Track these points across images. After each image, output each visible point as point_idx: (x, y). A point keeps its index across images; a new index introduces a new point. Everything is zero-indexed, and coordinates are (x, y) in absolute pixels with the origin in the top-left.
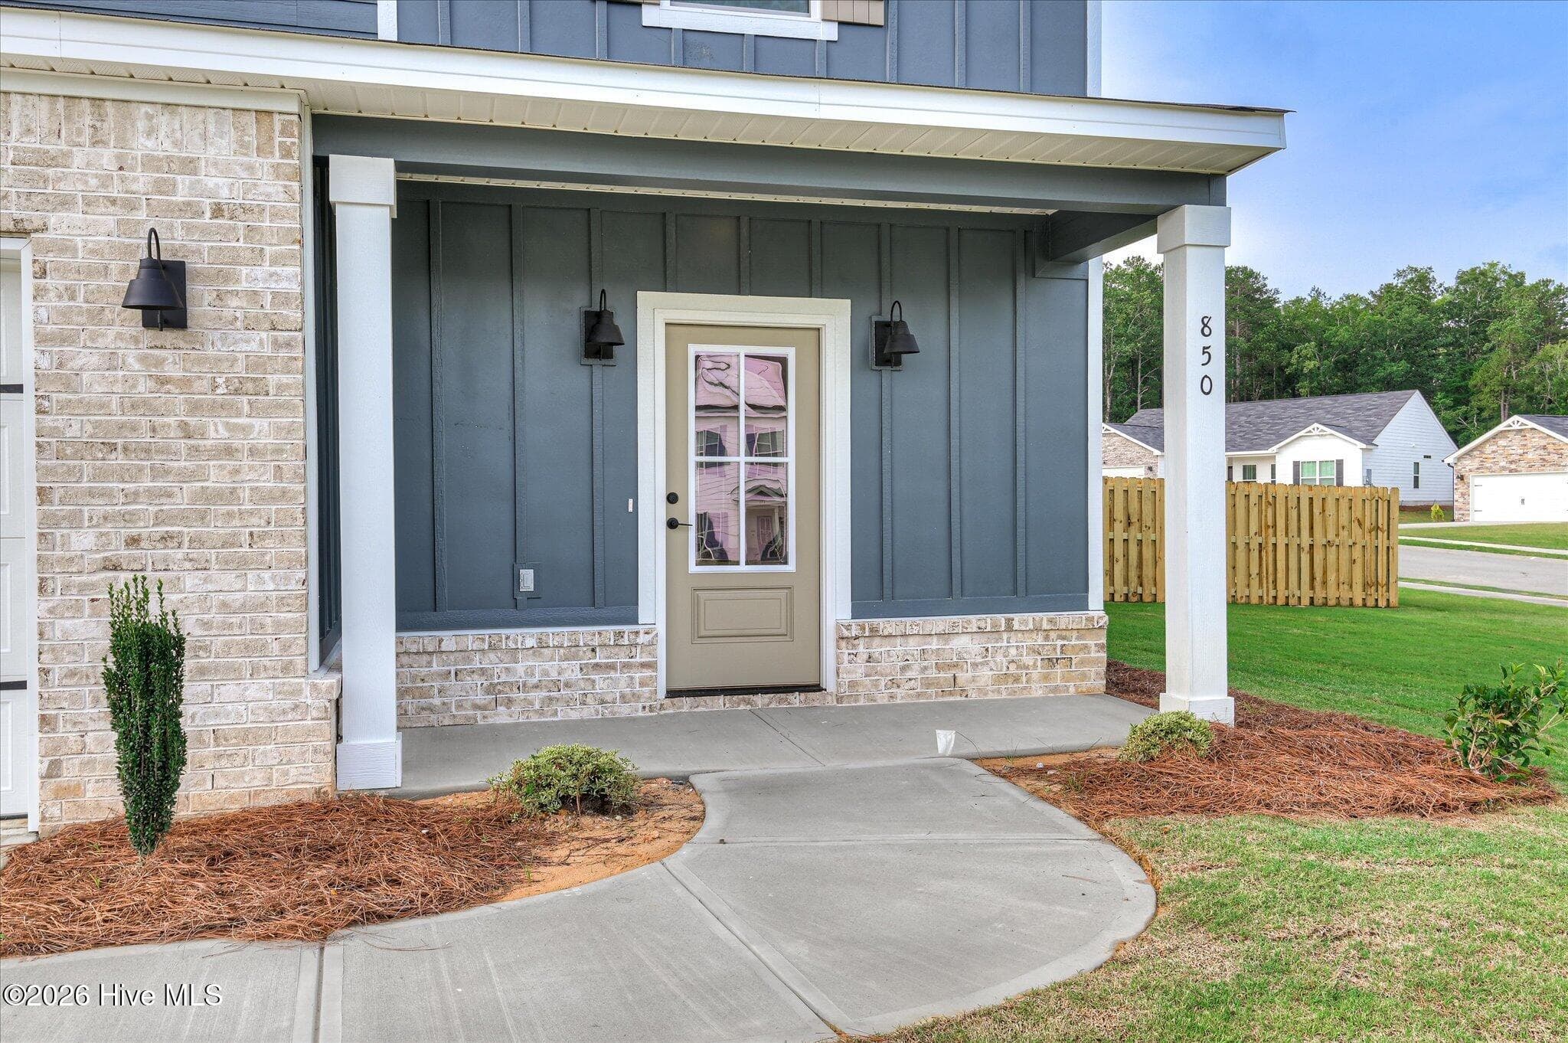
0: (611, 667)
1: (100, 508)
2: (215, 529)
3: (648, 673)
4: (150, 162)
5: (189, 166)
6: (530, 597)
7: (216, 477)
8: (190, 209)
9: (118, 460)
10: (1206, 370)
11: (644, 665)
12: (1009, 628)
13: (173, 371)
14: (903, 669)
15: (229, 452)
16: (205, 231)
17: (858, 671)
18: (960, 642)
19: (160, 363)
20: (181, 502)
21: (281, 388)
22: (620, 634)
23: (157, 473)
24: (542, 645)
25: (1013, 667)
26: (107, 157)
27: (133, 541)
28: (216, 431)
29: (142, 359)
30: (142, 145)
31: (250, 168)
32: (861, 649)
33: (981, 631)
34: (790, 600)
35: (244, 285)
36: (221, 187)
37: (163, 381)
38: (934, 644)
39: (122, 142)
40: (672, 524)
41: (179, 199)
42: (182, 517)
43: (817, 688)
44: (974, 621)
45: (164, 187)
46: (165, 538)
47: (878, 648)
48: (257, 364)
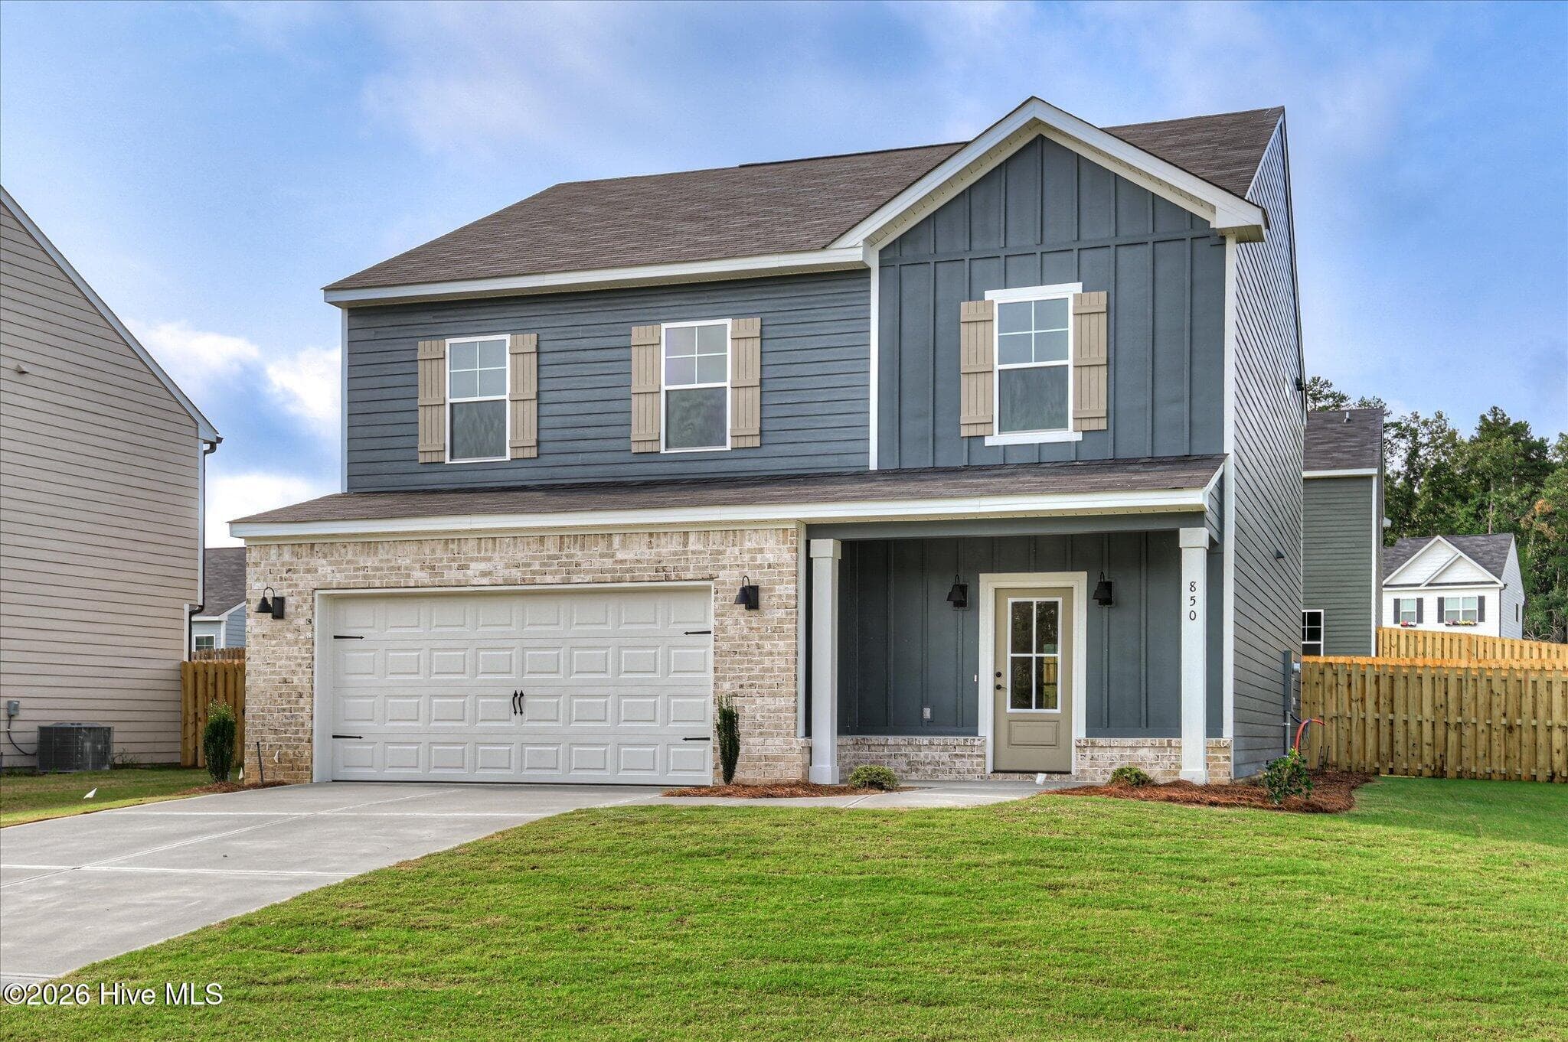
0: (963, 756)
1: (731, 674)
2: (767, 682)
3: (980, 760)
4: (749, 551)
5: (761, 551)
6: (928, 721)
7: (767, 664)
8: (761, 566)
9: (738, 657)
10: (1192, 608)
11: (978, 756)
12: (1170, 745)
13: (754, 625)
14: (1111, 764)
15: (771, 654)
16: (765, 574)
17: (1086, 764)
18: (1142, 752)
19: (751, 622)
20: (755, 673)
21: (788, 630)
22: (966, 740)
23: (750, 661)
24: (931, 744)
25: (1173, 767)
26: (736, 550)
27: (741, 686)
28: (767, 646)
29: (746, 621)
30: (748, 545)
31: (780, 549)
32: (1088, 753)
33: (1153, 746)
34: (1057, 728)
35: (777, 593)
36: (770, 557)
37: (751, 629)
38: (1128, 752)
39: (741, 544)
40: (998, 687)
41: (758, 563)
42: (756, 677)
43: (1069, 773)
44: (1149, 741)
45: (753, 559)
46: (751, 685)
47: (1097, 753)
48: (781, 621)
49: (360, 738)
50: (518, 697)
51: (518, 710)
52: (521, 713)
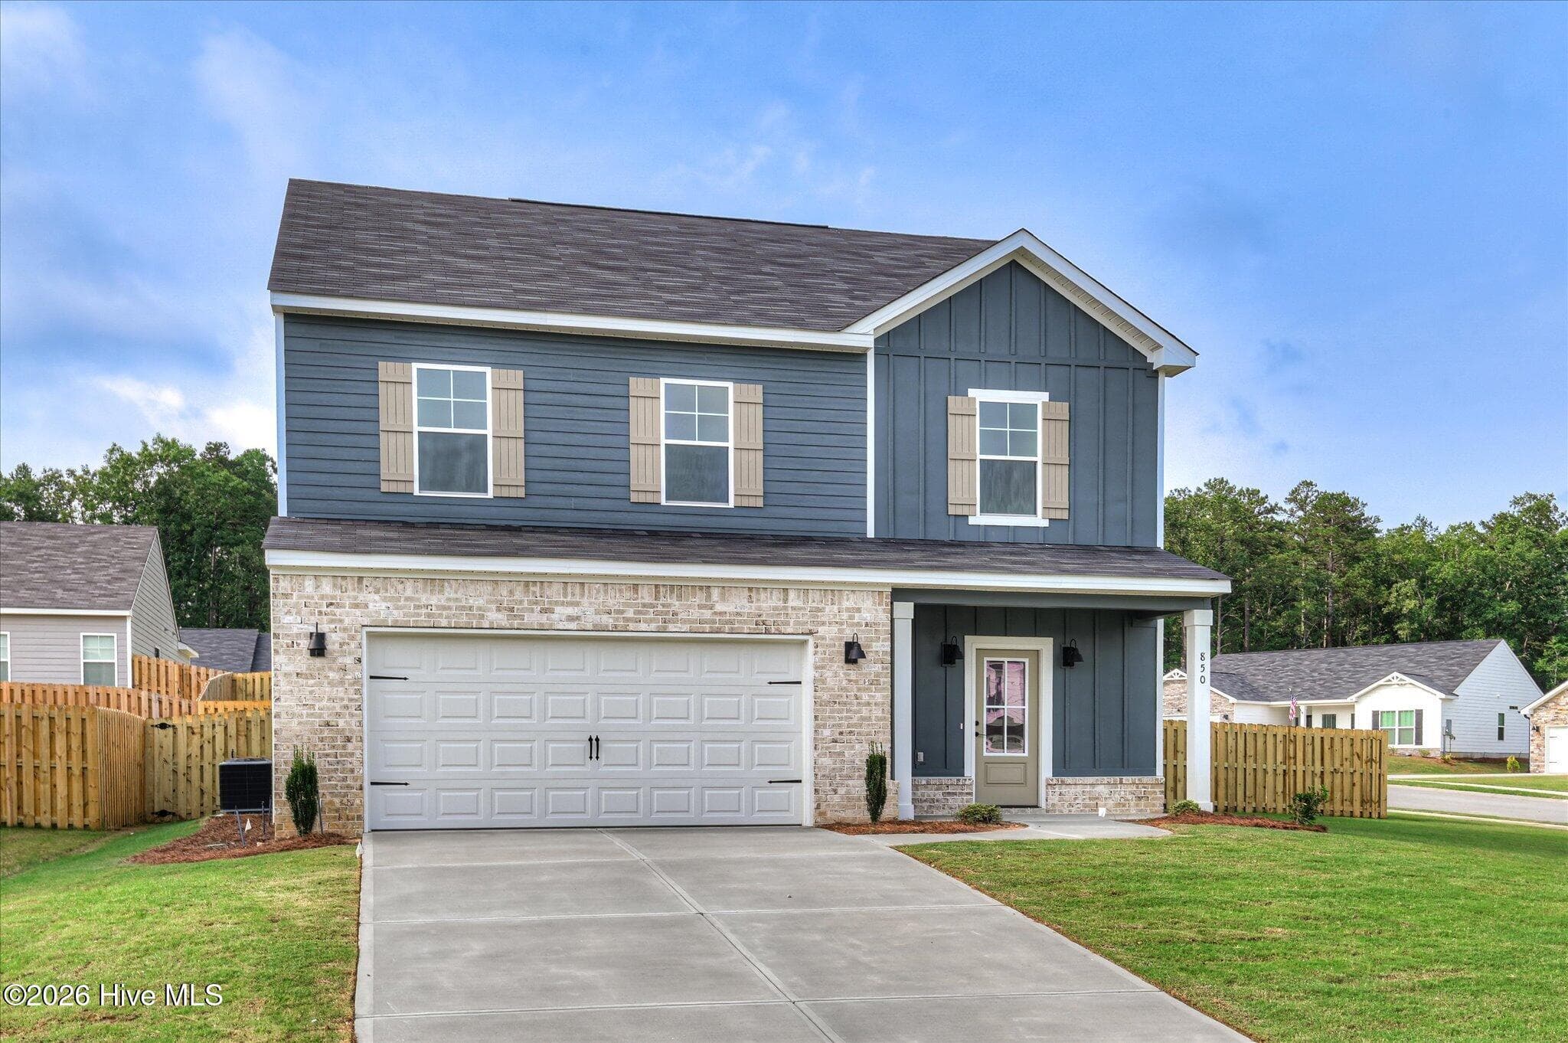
0: (955, 794)
1: (831, 722)
2: (865, 730)
3: (969, 797)
4: (848, 610)
5: (859, 610)
6: (921, 763)
7: (865, 712)
8: (859, 624)
9: (837, 706)
10: (1203, 674)
11: (967, 794)
12: (1121, 783)
13: (853, 677)
14: (1075, 799)
15: (869, 704)
16: (863, 631)
17: (1055, 799)
18: (1100, 789)
19: (849, 675)
20: (854, 721)
21: (884, 683)
22: (959, 780)
23: (848, 711)
24: (928, 784)
25: (1122, 800)
26: (835, 607)
27: (841, 733)
28: (865, 697)
29: (844, 674)
30: (846, 604)
31: (876, 610)
32: (1057, 789)
33: (1109, 783)
34: (1025, 767)
35: (874, 649)
36: (868, 616)
37: (850, 681)
38: (1088, 789)
39: (840, 603)
40: (977, 734)
41: (855, 621)
42: (854, 725)
43: (1037, 807)
44: (1106, 779)
45: (851, 617)
46: (850, 732)
47: (1064, 789)
48: (877, 675)
49: (406, 784)
50: (594, 743)
51: (594, 755)
52: (597, 758)
